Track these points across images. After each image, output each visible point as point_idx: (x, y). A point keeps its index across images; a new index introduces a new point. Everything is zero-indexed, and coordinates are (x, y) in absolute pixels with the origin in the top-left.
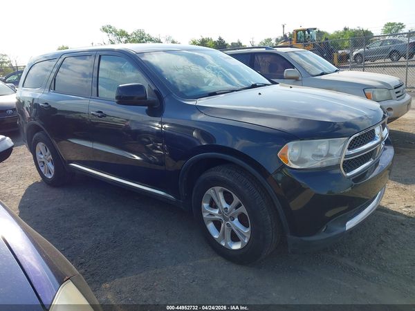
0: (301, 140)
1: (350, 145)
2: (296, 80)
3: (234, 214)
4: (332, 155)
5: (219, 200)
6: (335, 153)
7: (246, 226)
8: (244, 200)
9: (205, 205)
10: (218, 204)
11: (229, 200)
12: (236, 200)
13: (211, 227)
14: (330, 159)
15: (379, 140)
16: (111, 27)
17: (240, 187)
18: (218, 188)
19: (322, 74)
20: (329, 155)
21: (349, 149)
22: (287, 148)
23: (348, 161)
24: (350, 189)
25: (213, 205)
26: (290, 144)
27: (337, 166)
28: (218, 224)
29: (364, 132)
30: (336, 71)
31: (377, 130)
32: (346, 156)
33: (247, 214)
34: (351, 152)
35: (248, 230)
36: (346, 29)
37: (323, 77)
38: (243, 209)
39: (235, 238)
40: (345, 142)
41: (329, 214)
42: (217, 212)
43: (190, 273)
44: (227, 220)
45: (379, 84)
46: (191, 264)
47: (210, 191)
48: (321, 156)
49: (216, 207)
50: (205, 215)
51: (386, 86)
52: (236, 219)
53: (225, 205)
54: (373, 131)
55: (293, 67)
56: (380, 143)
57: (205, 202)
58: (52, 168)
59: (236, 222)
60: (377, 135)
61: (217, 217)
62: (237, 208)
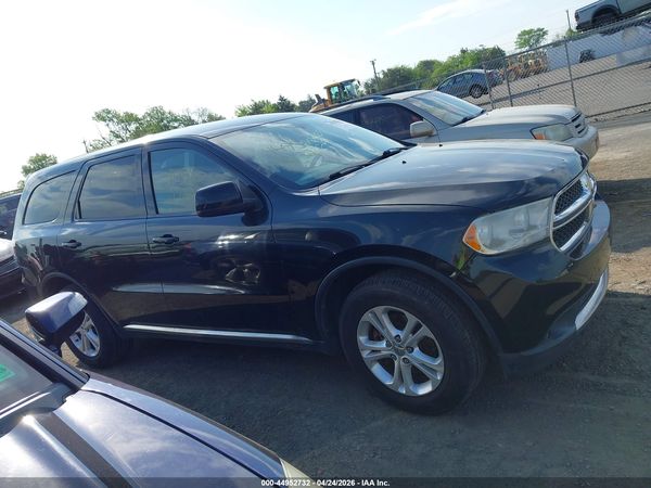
0: (491, 213)
1: (557, 208)
2: (428, 136)
3: (411, 343)
4: (535, 227)
5: (383, 327)
6: (538, 223)
7: (435, 355)
8: (425, 317)
9: (362, 339)
10: (383, 332)
11: (399, 323)
12: (412, 320)
13: (377, 370)
14: (533, 232)
15: (589, 193)
16: (109, 112)
17: (415, 299)
18: (379, 310)
19: (465, 120)
20: (531, 227)
21: (556, 213)
22: (474, 229)
23: (558, 230)
24: (566, 271)
25: (375, 335)
26: (477, 222)
27: (546, 240)
28: (388, 364)
29: (566, 189)
30: (482, 112)
31: (584, 181)
32: (556, 224)
33: (432, 336)
34: (559, 217)
35: (439, 360)
36: (463, 51)
37: (468, 124)
38: (425, 331)
39: (419, 378)
40: (550, 205)
41: (551, 310)
42: (383, 344)
43: (365, 444)
44: (403, 353)
45: (551, 119)
46: (362, 432)
47: (368, 317)
48: (521, 231)
49: (380, 338)
50: (365, 354)
51: (559, 120)
52: (417, 349)
53: (394, 332)
54: (579, 182)
55: (421, 118)
56: (590, 197)
57: (361, 335)
58: (96, 339)
59: (417, 353)
60: (585, 188)
61: (384, 353)
62: (414, 332)
